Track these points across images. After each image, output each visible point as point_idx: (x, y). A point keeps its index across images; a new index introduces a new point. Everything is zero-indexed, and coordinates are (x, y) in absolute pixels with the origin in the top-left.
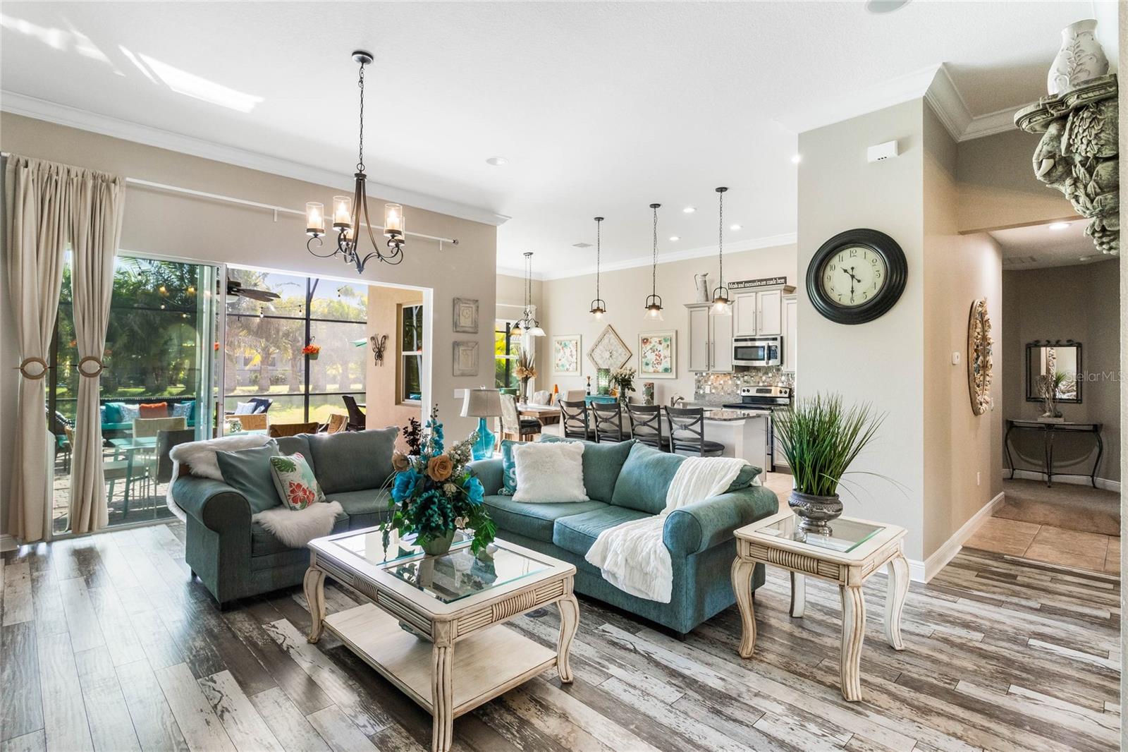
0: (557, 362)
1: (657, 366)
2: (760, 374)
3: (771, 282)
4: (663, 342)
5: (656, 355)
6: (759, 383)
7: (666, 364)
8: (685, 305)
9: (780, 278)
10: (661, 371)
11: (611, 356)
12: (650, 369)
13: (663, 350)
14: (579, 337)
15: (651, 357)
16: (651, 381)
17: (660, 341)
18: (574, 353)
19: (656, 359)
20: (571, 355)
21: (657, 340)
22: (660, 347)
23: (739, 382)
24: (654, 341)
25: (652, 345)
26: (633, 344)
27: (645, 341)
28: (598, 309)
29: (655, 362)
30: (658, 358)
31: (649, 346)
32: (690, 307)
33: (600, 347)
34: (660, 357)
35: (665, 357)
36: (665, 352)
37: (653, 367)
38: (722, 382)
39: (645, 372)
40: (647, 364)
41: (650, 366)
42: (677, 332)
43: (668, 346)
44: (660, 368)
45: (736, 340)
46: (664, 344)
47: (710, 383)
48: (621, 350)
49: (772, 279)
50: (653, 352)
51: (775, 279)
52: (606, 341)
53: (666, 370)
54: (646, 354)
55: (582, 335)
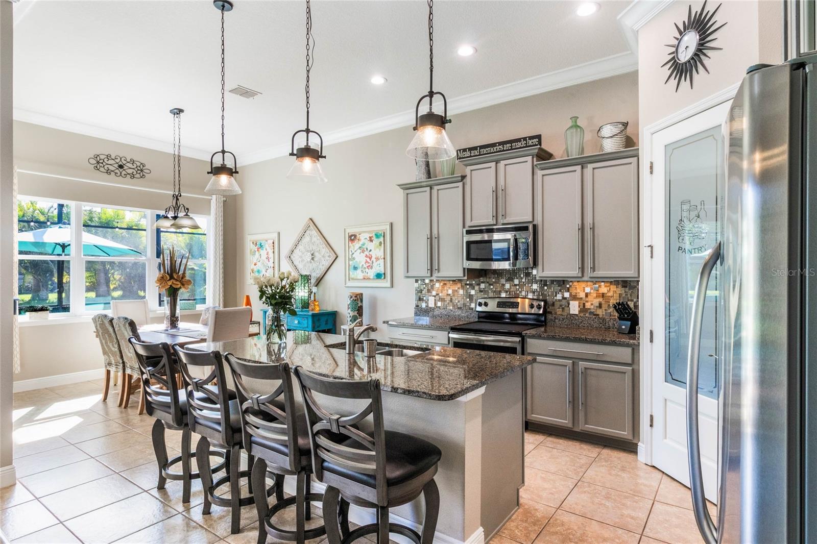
0: (253, 266)
1: (367, 270)
2: (503, 281)
3: (519, 145)
4: (374, 238)
5: (366, 256)
6: (500, 293)
7: (379, 267)
8: (399, 185)
9: (531, 138)
10: (371, 278)
11: (313, 259)
12: (359, 274)
13: (375, 250)
14: (276, 235)
15: (360, 258)
16: (358, 291)
17: (370, 238)
18: (271, 255)
19: (367, 262)
20: (268, 258)
21: (367, 236)
22: (370, 246)
23: (473, 292)
24: (364, 237)
25: (361, 243)
26: (339, 243)
27: (353, 238)
29: (365, 266)
30: (368, 260)
31: (357, 245)
32: (406, 187)
33: (300, 247)
34: (370, 258)
35: (377, 259)
36: (378, 252)
37: (362, 272)
38: (450, 292)
39: (353, 279)
40: (355, 268)
41: (359, 271)
42: (392, 224)
43: (381, 243)
44: (371, 273)
45: (469, 232)
46: (376, 241)
47: (434, 293)
48: (325, 250)
49: (519, 140)
50: (363, 252)
51: (525, 139)
52: (306, 239)
53: (378, 276)
54: (354, 256)
55: (279, 233)
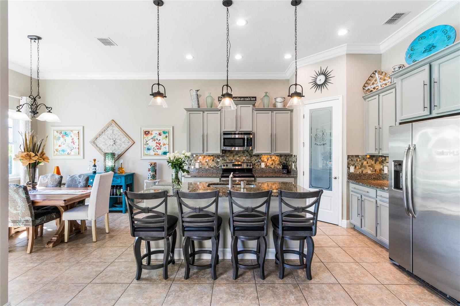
0: (57, 147)
1: (157, 150)
3: (247, 99)
4: (162, 134)
5: (157, 143)
6: (232, 160)
7: (165, 149)
8: (185, 109)
9: (252, 97)
10: (160, 154)
11: (114, 143)
12: (151, 152)
13: (163, 140)
14: (81, 128)
15: (152, 144)
16: (154, 161)
17: (159, 133)
18: (76, 140)
19: (157, 146)
20: (73, 142)
21: (158, 132)
22: (159, 137)
23: (219, 160)
24: (155, 133)
25: (152, 136)
26: (137, 135)
27: (147, 133)
28: (159, 94)
29: (155, 148)
30: (158, 145)
31: (150, 137)
32: (188, 110)
33: (104, 136)
34: (159, 144)
35: (164, 144)
37: (154, 151)
38: (207, 160)
39: (146, 155)
40: (149, 149)
41: (151, 151)
42: (173, 127)
43: (166, 137)
44: (160, 152)
45: (224, 134)
46: (163, 136)
47: (198, 161)
48: (124, 139)
49: (247, 97)
50: (154, 140)
51: (250, 97)
52: (109, 131)
53: (165, 153)
54: (147, 142)
55: (84, 127)
